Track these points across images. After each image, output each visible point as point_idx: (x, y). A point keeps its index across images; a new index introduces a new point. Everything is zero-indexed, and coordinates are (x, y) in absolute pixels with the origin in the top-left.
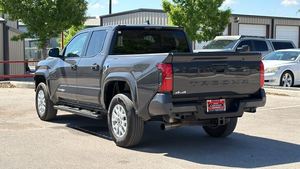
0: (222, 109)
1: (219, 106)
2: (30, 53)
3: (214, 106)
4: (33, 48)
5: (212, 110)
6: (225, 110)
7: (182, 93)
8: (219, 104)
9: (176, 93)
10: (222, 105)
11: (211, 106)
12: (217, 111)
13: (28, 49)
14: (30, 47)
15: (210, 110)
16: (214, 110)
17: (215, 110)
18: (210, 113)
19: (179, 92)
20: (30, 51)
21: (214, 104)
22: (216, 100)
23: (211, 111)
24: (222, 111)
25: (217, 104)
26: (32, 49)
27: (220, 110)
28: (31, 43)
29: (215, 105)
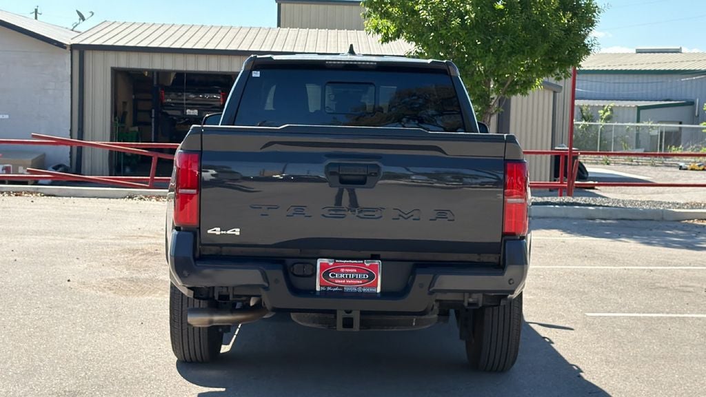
0: (369, 286)
1: (358, 279)
2: (637, 135)
3: (342, 276)
4: (645, 124)
5: (335, 287)
6: (379, 290)
7: (229, 232)
8: (360, 271)
9: (209, 231)
10: (371, 277)
11: (332, 275)
12: (349, 292)
13: (632, 126)
14: (638, 121)
15: (326, 287)
16: (339, 287)
17: (343, 288)
18: (324, 294)
19: (219, 229)
20: (638, 131)
21: (342, 270)
22: (350, 261)
23: (329, 289)
24: (367, 293)
25: (352, 273)
26: (641, 126)
27: (360, 290)
28: (642, 112)
29: (345, 273)
